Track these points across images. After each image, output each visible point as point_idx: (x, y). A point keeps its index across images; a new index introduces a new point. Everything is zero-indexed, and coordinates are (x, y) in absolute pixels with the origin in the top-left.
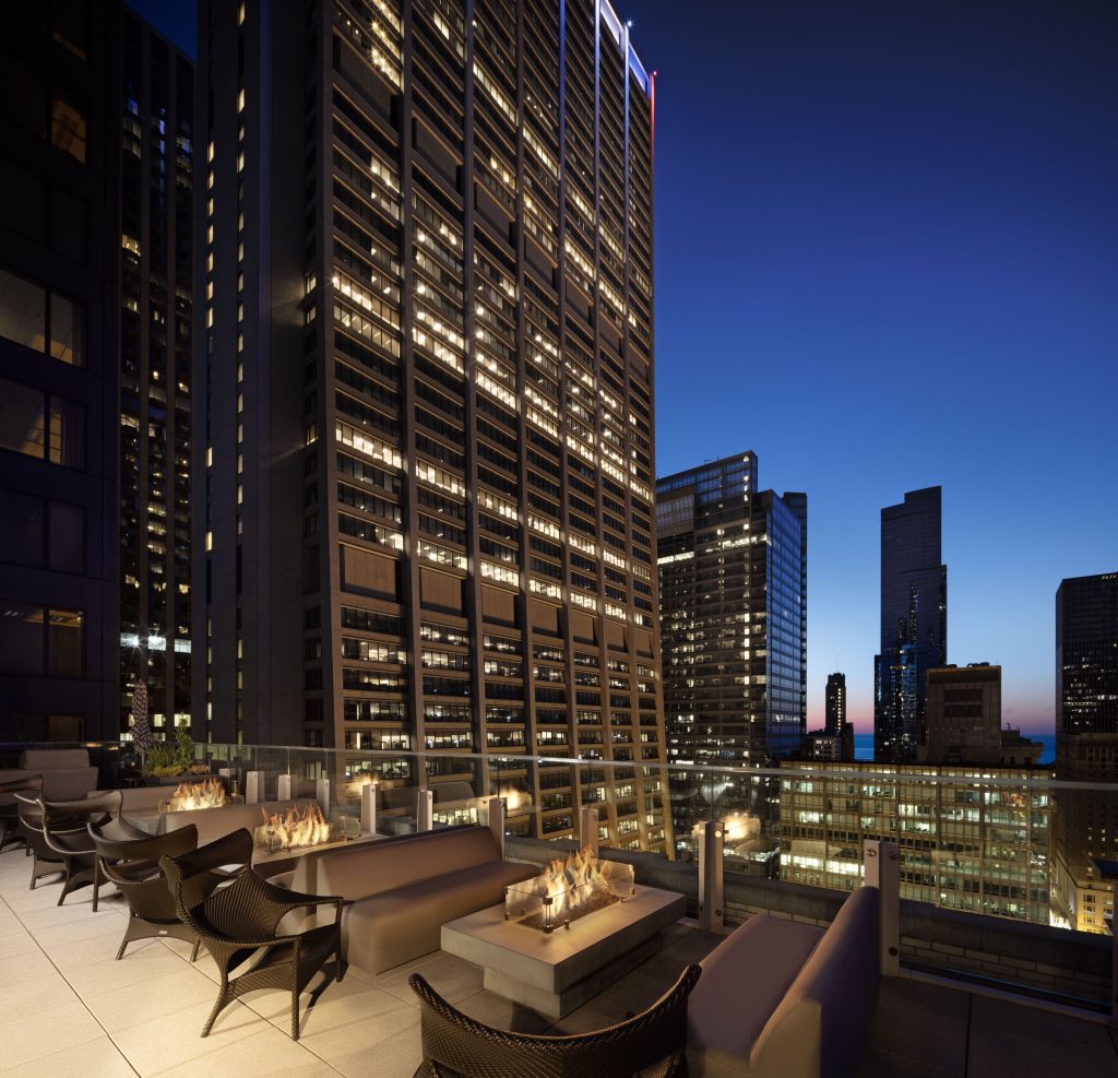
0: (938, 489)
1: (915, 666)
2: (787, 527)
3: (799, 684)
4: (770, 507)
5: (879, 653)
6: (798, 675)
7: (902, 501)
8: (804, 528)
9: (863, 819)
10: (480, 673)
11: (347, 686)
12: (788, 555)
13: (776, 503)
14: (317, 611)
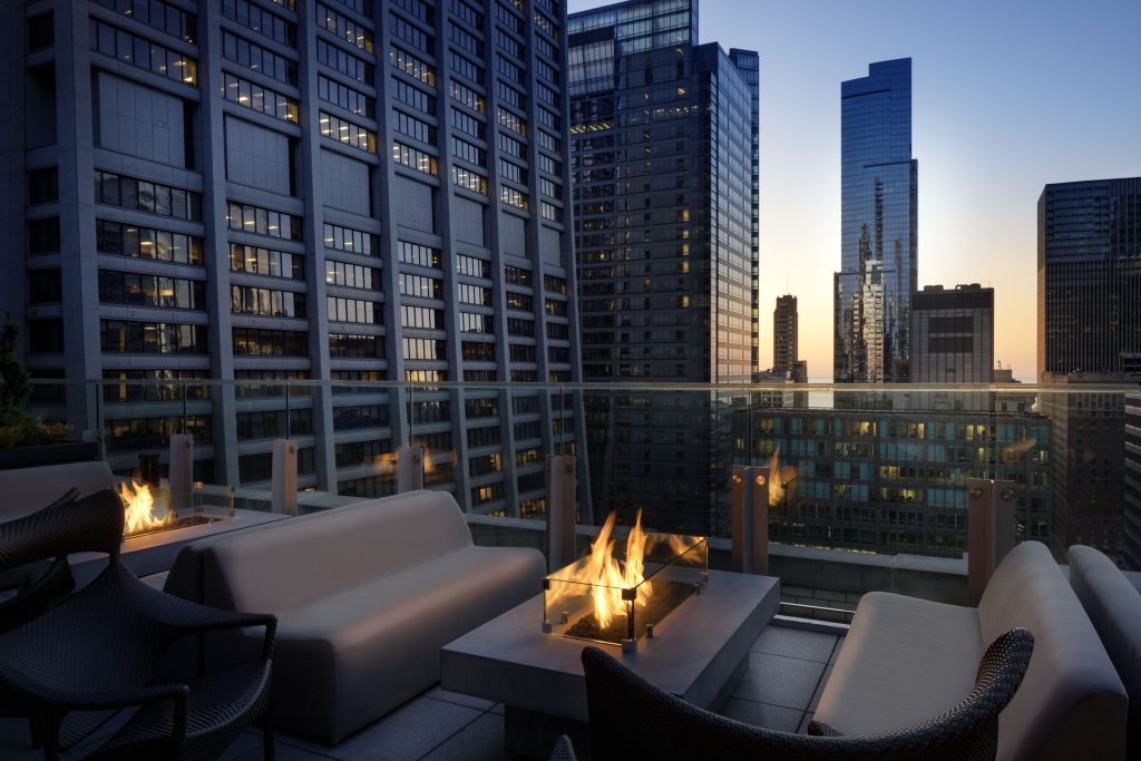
0: (908, 61)
1: (880, 288)
2: (736, 96)
3: (750, 308)
4: (715, 67)
5: (839, 270)
6: (748, 295)
7: (866, 74)
8: (755, 98)
9: (836, 487)
10: (319, 284)
11: (105, 297)
12: (736, 132)
13: (723, 63)
14: (51, 172)
